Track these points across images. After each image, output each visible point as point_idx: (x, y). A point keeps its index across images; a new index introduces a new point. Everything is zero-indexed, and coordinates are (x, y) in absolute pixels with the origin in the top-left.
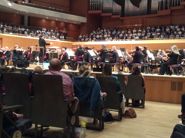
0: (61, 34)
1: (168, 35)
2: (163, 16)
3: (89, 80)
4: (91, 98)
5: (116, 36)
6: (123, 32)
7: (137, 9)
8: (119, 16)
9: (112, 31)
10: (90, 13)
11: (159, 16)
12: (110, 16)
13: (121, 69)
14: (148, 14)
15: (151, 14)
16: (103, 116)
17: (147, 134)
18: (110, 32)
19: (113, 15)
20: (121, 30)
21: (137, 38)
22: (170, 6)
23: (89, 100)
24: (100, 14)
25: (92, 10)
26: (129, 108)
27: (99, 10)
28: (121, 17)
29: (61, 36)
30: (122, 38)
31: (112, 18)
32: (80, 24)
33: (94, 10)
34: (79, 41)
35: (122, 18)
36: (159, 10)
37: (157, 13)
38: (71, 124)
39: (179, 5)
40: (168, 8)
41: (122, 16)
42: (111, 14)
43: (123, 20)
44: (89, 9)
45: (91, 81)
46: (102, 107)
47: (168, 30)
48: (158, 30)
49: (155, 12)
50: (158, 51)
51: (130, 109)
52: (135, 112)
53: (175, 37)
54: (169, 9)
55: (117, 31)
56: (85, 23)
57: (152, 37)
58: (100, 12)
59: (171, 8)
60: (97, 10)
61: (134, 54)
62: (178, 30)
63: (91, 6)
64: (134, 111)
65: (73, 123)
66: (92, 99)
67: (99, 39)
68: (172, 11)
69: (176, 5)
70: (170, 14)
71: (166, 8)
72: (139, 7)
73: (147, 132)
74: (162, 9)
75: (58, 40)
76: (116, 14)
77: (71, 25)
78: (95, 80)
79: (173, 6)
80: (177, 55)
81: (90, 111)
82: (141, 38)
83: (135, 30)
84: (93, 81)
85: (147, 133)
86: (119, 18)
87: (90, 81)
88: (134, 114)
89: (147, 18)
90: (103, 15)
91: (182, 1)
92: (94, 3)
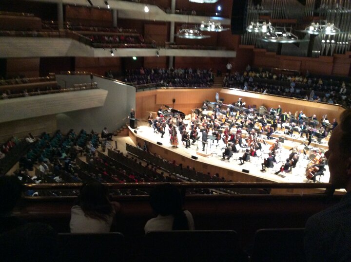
2: (324, 62)
8: (275, 53)
11: (320, 62)
12: (265, 53)
14: (308, 57)
15: (311, 57)
19: (267, 51)
22: (334, 52)
24: (252, 49)
25: (243, 44)
27: (252, 44)
28: (277, 54)
31: (266, 55)
33: (245, 44)
35: (278, 56)
37: (318, 58)
39: (344, 53)
42: (265, 50)
43: (279, 58)
44: (240, 43)
54: (333, 55)
56: (234, 58)
58: (252, 47)
60: (250, 44)
63: (242, 39)
68: (335, 59)
69: (341, 53)
70: (332, 61)
72: (298, 47)
76: (271, 51)
79: (338, 53)
86: (274, 56)
89: (306, 60)
90: (256, 50)
91: (347, 50)
92: (246, 36)
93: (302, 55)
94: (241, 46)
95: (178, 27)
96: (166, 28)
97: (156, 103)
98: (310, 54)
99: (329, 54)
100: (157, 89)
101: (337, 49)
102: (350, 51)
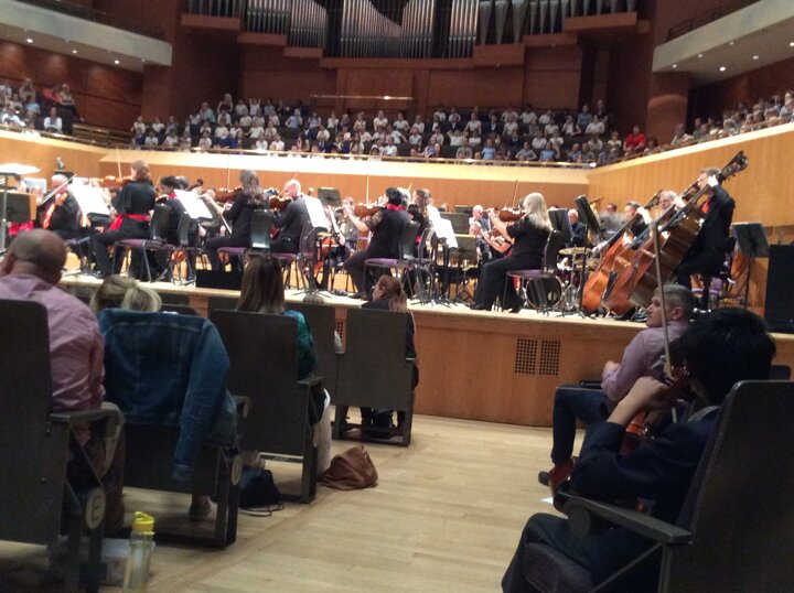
0: (46, 107)
1: (510, 150)
2: (493, 68)
3: (176, 325)
4: (184, 407)
5: (304, 138)
6: (332, 123)
7: (395, 31)
8: (317, 53)
9: (284, 115)
10: (189, 27)
11: (477, 69)
12: (281, 49)
13: (320, 278)
14: (436, 55)
15: (447, 57)
16: (235, 482)
17: (416, 555)
18: (275, 119)
19: (291, 43)
20: (325, 111)
21: (391, 150)
22: (525, 30)
23: (172, 415)
24: (229, 36)
25: (196, 12)
26: (350, 446)
27: (230, 15)
29: (49, 116)
30: (328, 148)
31: (286, 58)
32: (141, 70)
33: (206, 12)
34: (134, 148)
35: (330, 63)
36: (478, 41)
37: (471, 55)
38: (85, 523)
39: (558, 29)
40: (517, 36)
41: (327, 54)
42: (280, 40)
43: (335, 70)
44: (182, 7)
45: (187, 331)
46: (231, 445)
47: (511, 127)
48: (474, 125)
49: (466, 50)
50: (469, 213)
51: (350, 453)
52: (370, 461)
53: (536, 159)
54: (521, 40)
55: (306, 114)
57: (448, 153)
58: (232, 23)
59: (526, 37)
60: (223, 14)
61: (377, 217)
62: (550, 129)
64: (368, 458)
65: (94, 519)
66: (186, 410)
67: (229, 145)
68: (530, 52)
69: (547, 30)
70: (521, 61)
71: (508, 38)
72: (400, 24)
73: (418, 544)
74: (491, 40)
75: (33, 136)
76: (305, 40)
77: (96, 73)
78: (204, 326)
79: (537, 31)
80: (545, 232)
81: (178, 462)
82: (405, 152)
83: (381, 119)
84: (196, 330)
85: (418, 550)
86: (317, 60)
87: (183, 330)
88: (369, 473)
89: (431, 70)
90: (248, 38)
91: (569, 15)
93: (414, 52)
94: (189, 20)
101: (533, 13)
102: (580, 12)
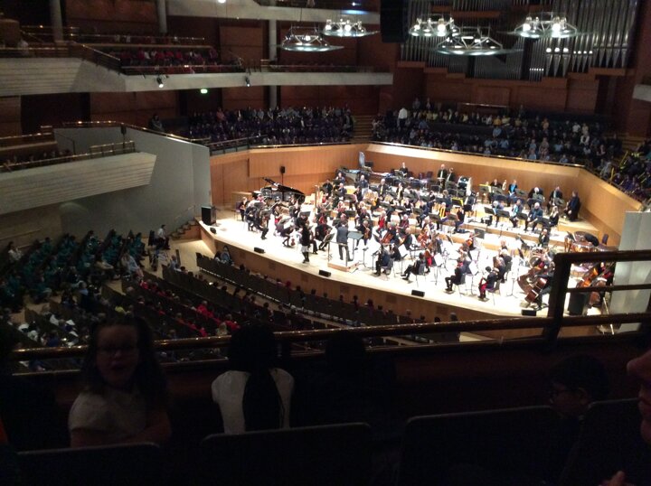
2: (551, 88)
8: (462, 76)
10: (401, 67)
12: (444, 75)
14: (522, 79)
15: (528, 81)
19: (450, 71)
22: (569, 70)
24: (423, 69)
25: (404, 59)
27: (421, 60)
28: (466, 77)
31: (447, 79)
33: (409, 60)
35: (469, 80)
37: (541, 81)
39: (586, 70)
40: (564, 74)
42: (445, 70)
43: (471, 85)
44: (398, 58)
54: (566, 76)
56: (390, 86)
58: (422, 64)
59: (569, 74)
60: (417, 60)
63: (402, 51)
68: (570, 82)
69: (580, 71)
70: (565, 86)
72: (505, 62)
74: (551, 74)
76: (457, 70)
79: (575, 71)
86: (462, 79)
89: (519, 86)
90: (429, 70)
91: (592, 66)
92: (410, 45)
93: (512, 77)
94: (402, 64)
95: (282, 31)
96: (260, 32)
97: (249, 175)
98: (525, 75)
99: (560, 73)
100: (249, 148)
101: (573, 64)
102: (597, 66)
